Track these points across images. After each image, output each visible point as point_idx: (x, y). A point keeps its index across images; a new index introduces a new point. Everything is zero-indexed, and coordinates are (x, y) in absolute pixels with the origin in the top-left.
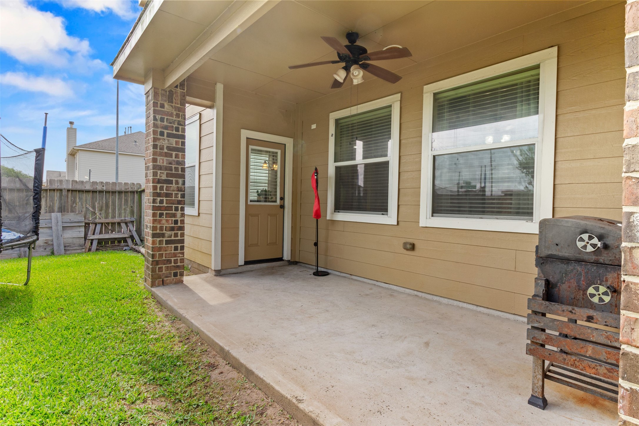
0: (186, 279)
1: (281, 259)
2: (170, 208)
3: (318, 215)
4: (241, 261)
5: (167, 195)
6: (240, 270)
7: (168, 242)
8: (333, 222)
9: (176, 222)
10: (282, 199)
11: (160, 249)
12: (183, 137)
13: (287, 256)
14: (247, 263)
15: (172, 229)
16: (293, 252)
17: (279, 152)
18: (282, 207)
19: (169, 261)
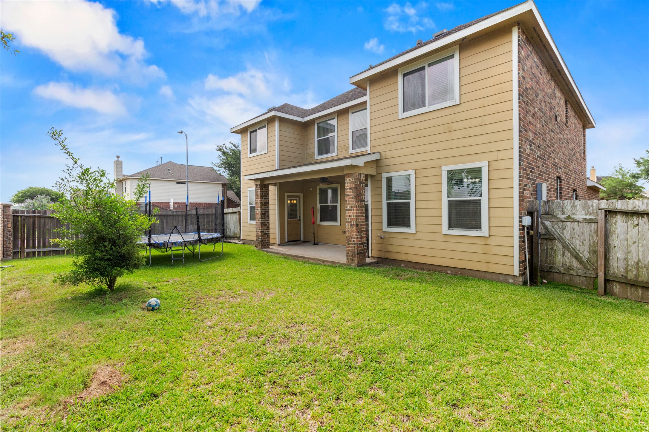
0: (270, 247)
1: (300, 240)
2: (265, 223)
3: (313, 223)
4: (286, 241)
5: (265, 218)
6: (286, 244)
7: (265, 234)
8: (320, 225)
9: (267, 227)
10: (300, 217)
11: (263, 236)
12: (268, 198)
13: (302, 239)
14: (288, 242)
15: (266, 229)
16: (304, 237)
17: (298, 199)
18: (300, 220)
19: (266, 240)
